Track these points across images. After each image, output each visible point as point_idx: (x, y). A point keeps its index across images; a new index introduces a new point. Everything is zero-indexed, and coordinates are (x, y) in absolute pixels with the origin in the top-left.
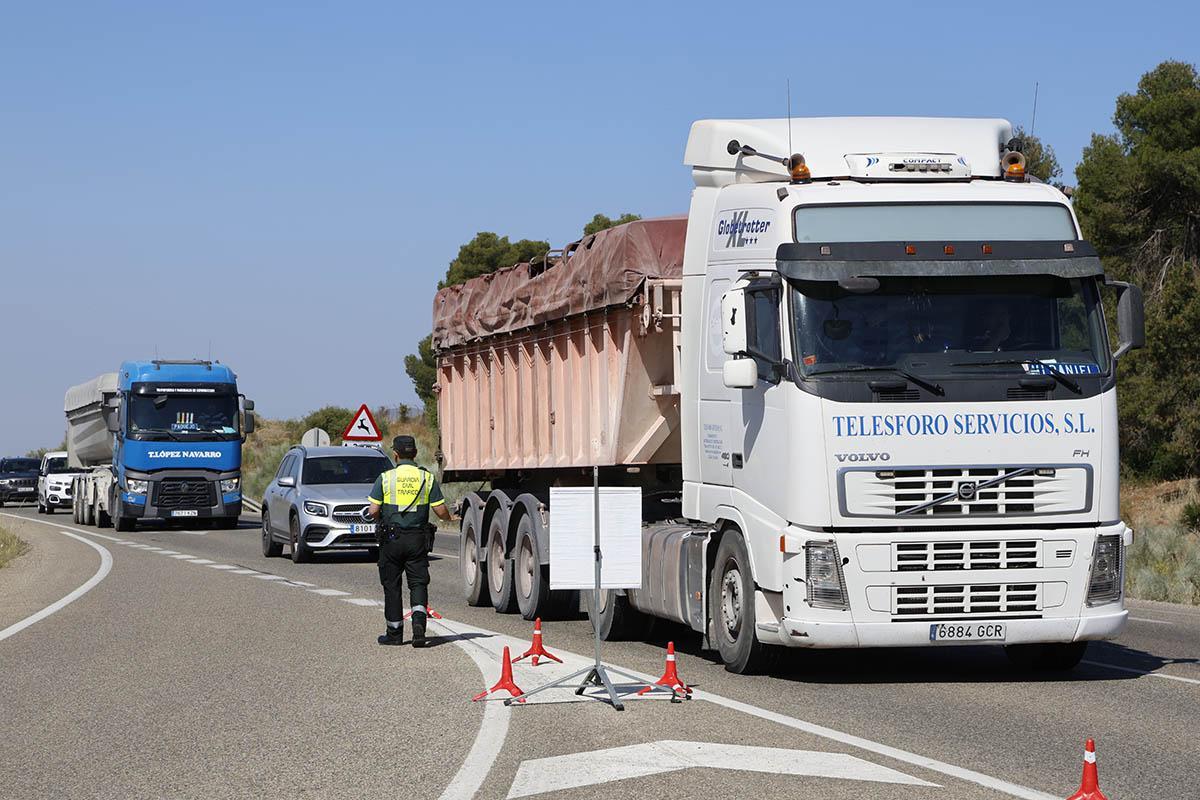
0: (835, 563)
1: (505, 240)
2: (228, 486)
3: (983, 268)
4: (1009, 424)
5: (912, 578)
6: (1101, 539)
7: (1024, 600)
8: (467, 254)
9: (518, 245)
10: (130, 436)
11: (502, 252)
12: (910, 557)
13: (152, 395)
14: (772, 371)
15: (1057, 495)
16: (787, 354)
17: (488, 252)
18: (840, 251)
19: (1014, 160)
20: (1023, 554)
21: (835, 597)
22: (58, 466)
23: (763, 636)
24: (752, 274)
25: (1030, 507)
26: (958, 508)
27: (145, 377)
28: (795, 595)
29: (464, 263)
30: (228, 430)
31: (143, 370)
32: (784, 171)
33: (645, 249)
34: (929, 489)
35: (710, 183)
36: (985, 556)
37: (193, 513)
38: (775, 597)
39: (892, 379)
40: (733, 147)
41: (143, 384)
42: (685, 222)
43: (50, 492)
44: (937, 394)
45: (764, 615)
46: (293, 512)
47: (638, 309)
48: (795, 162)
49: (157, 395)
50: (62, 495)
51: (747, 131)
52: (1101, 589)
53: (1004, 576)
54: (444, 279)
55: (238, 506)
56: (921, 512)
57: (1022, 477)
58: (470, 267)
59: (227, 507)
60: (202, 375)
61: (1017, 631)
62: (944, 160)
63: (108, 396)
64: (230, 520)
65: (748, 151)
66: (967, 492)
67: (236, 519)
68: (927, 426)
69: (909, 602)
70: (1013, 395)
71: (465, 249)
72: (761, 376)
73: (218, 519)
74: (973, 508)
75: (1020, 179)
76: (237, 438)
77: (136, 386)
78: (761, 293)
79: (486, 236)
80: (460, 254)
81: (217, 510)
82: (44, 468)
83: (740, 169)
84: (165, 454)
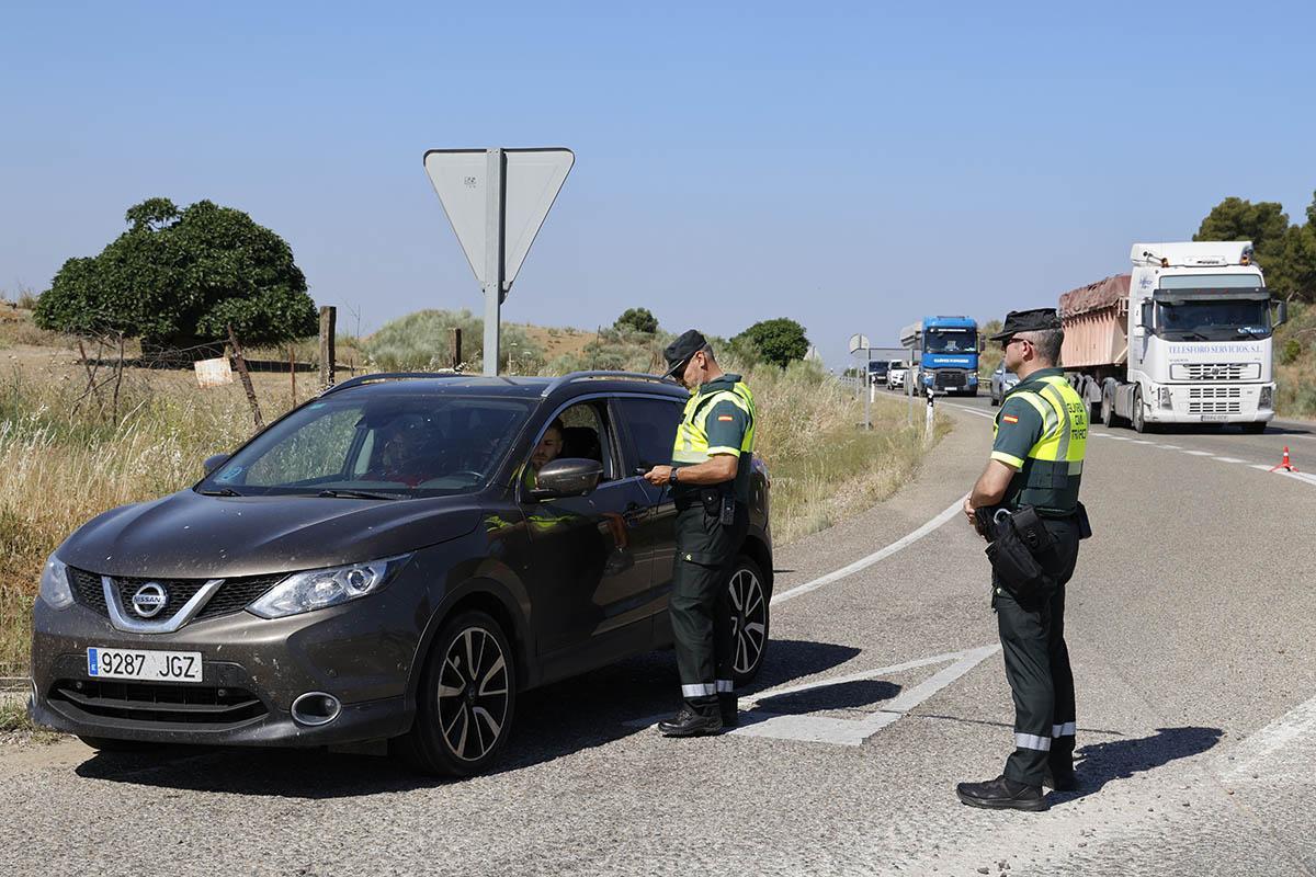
0: (1167, 395)
1: (1247, 202)
2: (971, 376)
3: (1225, 297)
4: (1231, 349)
5: (1195, 400)
6: (1264, 388)
7: (1235, 407)
8: (1217, 213)
9: (1257, 207)
10: (926, 352)
11: (1245, 212)
12: (1194, 393)
13: (936, 333)
14: (1150, 331)
15: (1247, 373)
16: (1155, 326)
17: (1233, 213)
18: (1173, 291)
19: (1245, 258)
20: (1235, 393)
21: (1168, 406)
22: (897, 366)
23: (1146, 419)
24: (1146, 299)
25: (1238, 377)
26: (1212, 378)
27: (934, 324)
28: (1155, 405)
29: (1215, 220)
30: (972, 349)
31: (934, 320)
32: (1160, 262)
33: (1120, 286)
34: (1202, 372)
35: (1138, 265)
36: (1221, 393)
37: (955, 389)
38: (1149, 406)
39: (1191, 335)
40: (1145, 254)
41: (932, 327)
42: (1130, 277)
43: (893, 380)
44: (1206, 339)
45: (1147, 413)
46: (1001, 385)
47: (1117, 308)
48: (1164, 260)
49: (938, 333)
50: (899, 381)
51: (1149, 248)
52: (1263, 404)
53: (1228, 400)
54: (1198, 233)
55: (976, 386)
56: (1199, 378)
57: (1236, 367)
58: (1219, 223)
59: (971, 386)
60: (960, 323)
61: (1232, 418)
62: (1216, 259)
63: (918, 333)
64: (972, 393)
65: (1151, 255)
66: (1216, 372)
67: (976, 392)
68: (1202, 350)
69: (1194, 408)
70: (1233, 340)
71: (1215, 210)
72: (1146, 332)
73: (967, 392)
74: (1218, 378)
75: (1246, 265)
76: (976, 354)
77: (929, 328)
78: (1147, 305)
79: (1232, 200)
80: (1212, 214)
81: (966, 387)
82: (890, 366)
83: (1148, 261)
84: (941, 360)
